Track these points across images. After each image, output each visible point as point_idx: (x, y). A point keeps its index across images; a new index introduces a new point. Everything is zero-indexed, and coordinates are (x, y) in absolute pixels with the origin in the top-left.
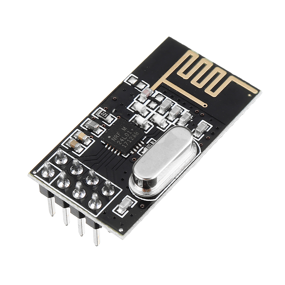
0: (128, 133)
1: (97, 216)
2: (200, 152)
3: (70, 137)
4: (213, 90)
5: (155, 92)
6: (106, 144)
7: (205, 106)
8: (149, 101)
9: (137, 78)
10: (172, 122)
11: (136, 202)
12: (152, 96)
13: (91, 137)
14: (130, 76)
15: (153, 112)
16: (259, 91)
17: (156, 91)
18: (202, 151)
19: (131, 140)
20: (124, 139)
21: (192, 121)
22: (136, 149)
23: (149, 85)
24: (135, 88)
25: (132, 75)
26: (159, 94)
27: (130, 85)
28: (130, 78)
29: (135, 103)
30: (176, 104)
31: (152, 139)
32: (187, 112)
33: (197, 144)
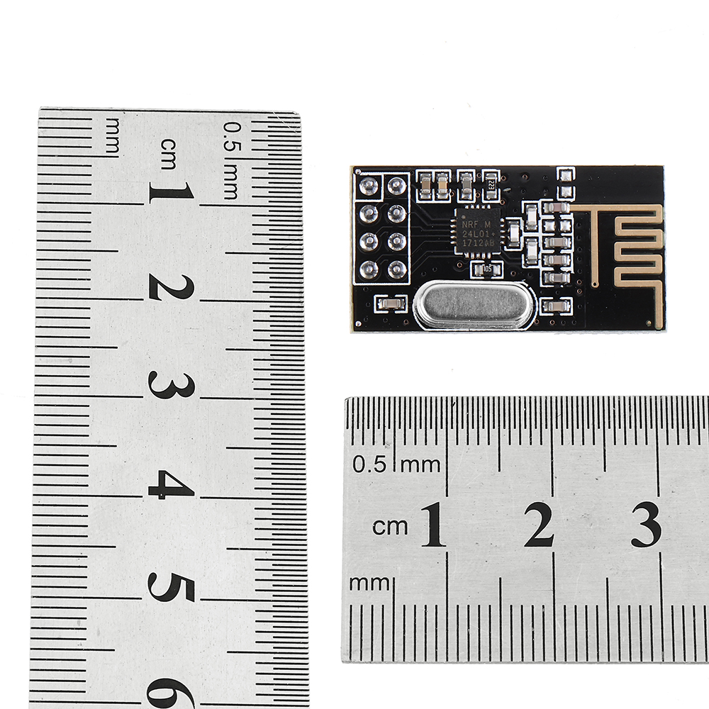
0: (485, 233)
1: (355, 284)
2: (526, 329)
3: (434, 171)
4: (625, 277)
5: (569, 214)
6: (455, 218)
7: (595, 284)
8: (552, 217)
9: (574, 178)
10: (543, 266)
11: (406, 312)
12: (561, 216)
13: (451, 194)
14: (570, 168)
15: (540, 234)
16: (664, 328)
17: (572, 214)
19: (478, 243)
20: (473, 236)
21: (562, 286)
22: (475, 256)
23: (574, 199)
24: (558, 188)
25: (574, 169)
26: (571, 220)
27: (558, 179)
28: (568, 170)
29: (537, 204)
30: (571, 251)
31: (502, 262)
32: (569, 272)
33: (535, 317)
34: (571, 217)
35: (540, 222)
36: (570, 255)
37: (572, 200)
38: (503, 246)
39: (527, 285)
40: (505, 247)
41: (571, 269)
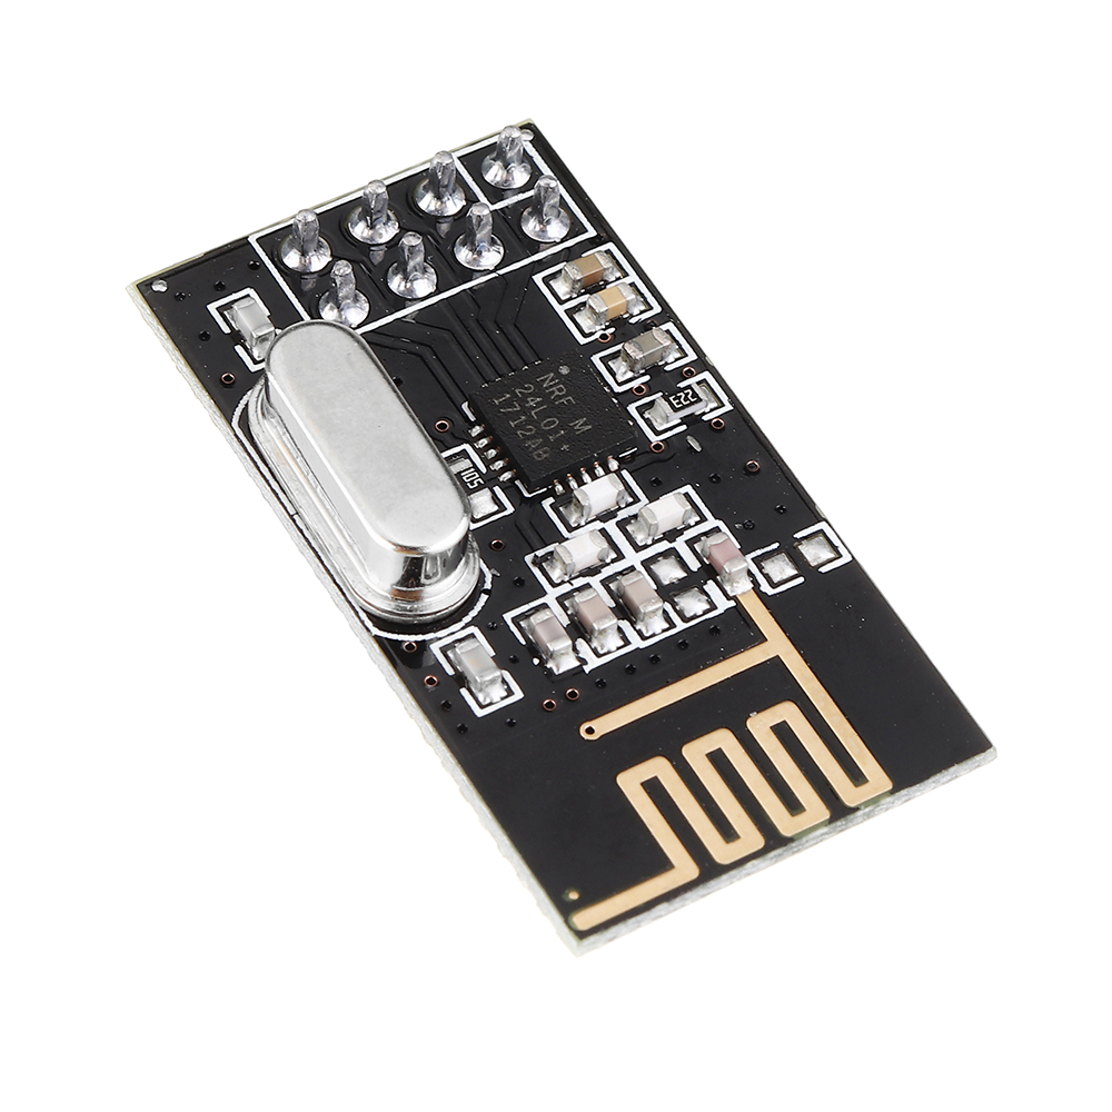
0: (555, 431)
1: (253, 241)
2: (376, 631)
3: (632, 278)
4: (654, 788)
5: (728, 598)
7: (590, 731)
8: (694, 565)
11: (254, 368)
12: (710, 582)
13: (604, 336)
14: (842, 550)
15: (633, 558)
16: (582, 935)
17: (733, 603)
18: (377, 638)
20: (533, 408)
21: (536, 662)
23: (771, 591)
24: (776, 546)
25: (846, 559)
26: (713, 607)
27: (798, 535)
28: (835, 548)
29: (703, 519)
30: (637, 643)
31: (510, 509)
32: (583, 662)
33: (420, 638)
34: (723, 605)
35: (664, 546)
36: (627, 642)
37: (765, 588)
38: (551, 493)
39: (488, 586)
40: (551, 500)
41: (593, 663)
